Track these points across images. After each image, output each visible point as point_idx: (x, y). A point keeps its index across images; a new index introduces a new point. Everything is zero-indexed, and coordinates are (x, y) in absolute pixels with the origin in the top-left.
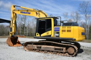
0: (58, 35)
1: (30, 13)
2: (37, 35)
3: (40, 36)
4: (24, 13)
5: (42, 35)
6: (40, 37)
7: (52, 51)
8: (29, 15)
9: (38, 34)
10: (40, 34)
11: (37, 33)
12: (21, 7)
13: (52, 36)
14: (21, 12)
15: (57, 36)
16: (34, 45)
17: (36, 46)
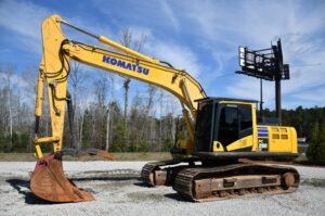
0: (265, 146)
1: (146, 72)
2: (215, 149)
3: (226, 150)
4: (122, 64)
5: (230, 147)
6: (226, 154)
7: (257, 189)
8: (142, 76)
9: (218, 146)
10: (225, 145)
11: (216, 143)
12: (102, 37)
13: (254, 149)
14: (105, 59)
15: (263, 149)
16: (214, 180)
17: (221, 180)
